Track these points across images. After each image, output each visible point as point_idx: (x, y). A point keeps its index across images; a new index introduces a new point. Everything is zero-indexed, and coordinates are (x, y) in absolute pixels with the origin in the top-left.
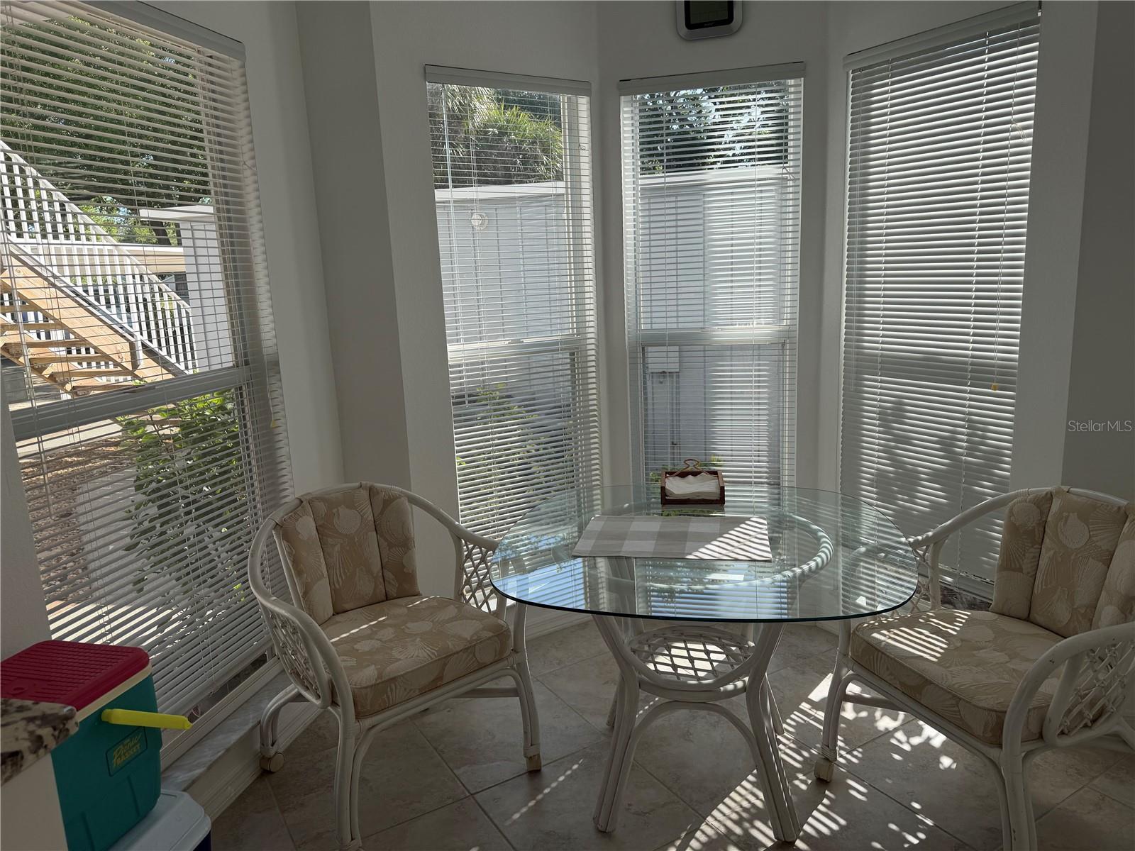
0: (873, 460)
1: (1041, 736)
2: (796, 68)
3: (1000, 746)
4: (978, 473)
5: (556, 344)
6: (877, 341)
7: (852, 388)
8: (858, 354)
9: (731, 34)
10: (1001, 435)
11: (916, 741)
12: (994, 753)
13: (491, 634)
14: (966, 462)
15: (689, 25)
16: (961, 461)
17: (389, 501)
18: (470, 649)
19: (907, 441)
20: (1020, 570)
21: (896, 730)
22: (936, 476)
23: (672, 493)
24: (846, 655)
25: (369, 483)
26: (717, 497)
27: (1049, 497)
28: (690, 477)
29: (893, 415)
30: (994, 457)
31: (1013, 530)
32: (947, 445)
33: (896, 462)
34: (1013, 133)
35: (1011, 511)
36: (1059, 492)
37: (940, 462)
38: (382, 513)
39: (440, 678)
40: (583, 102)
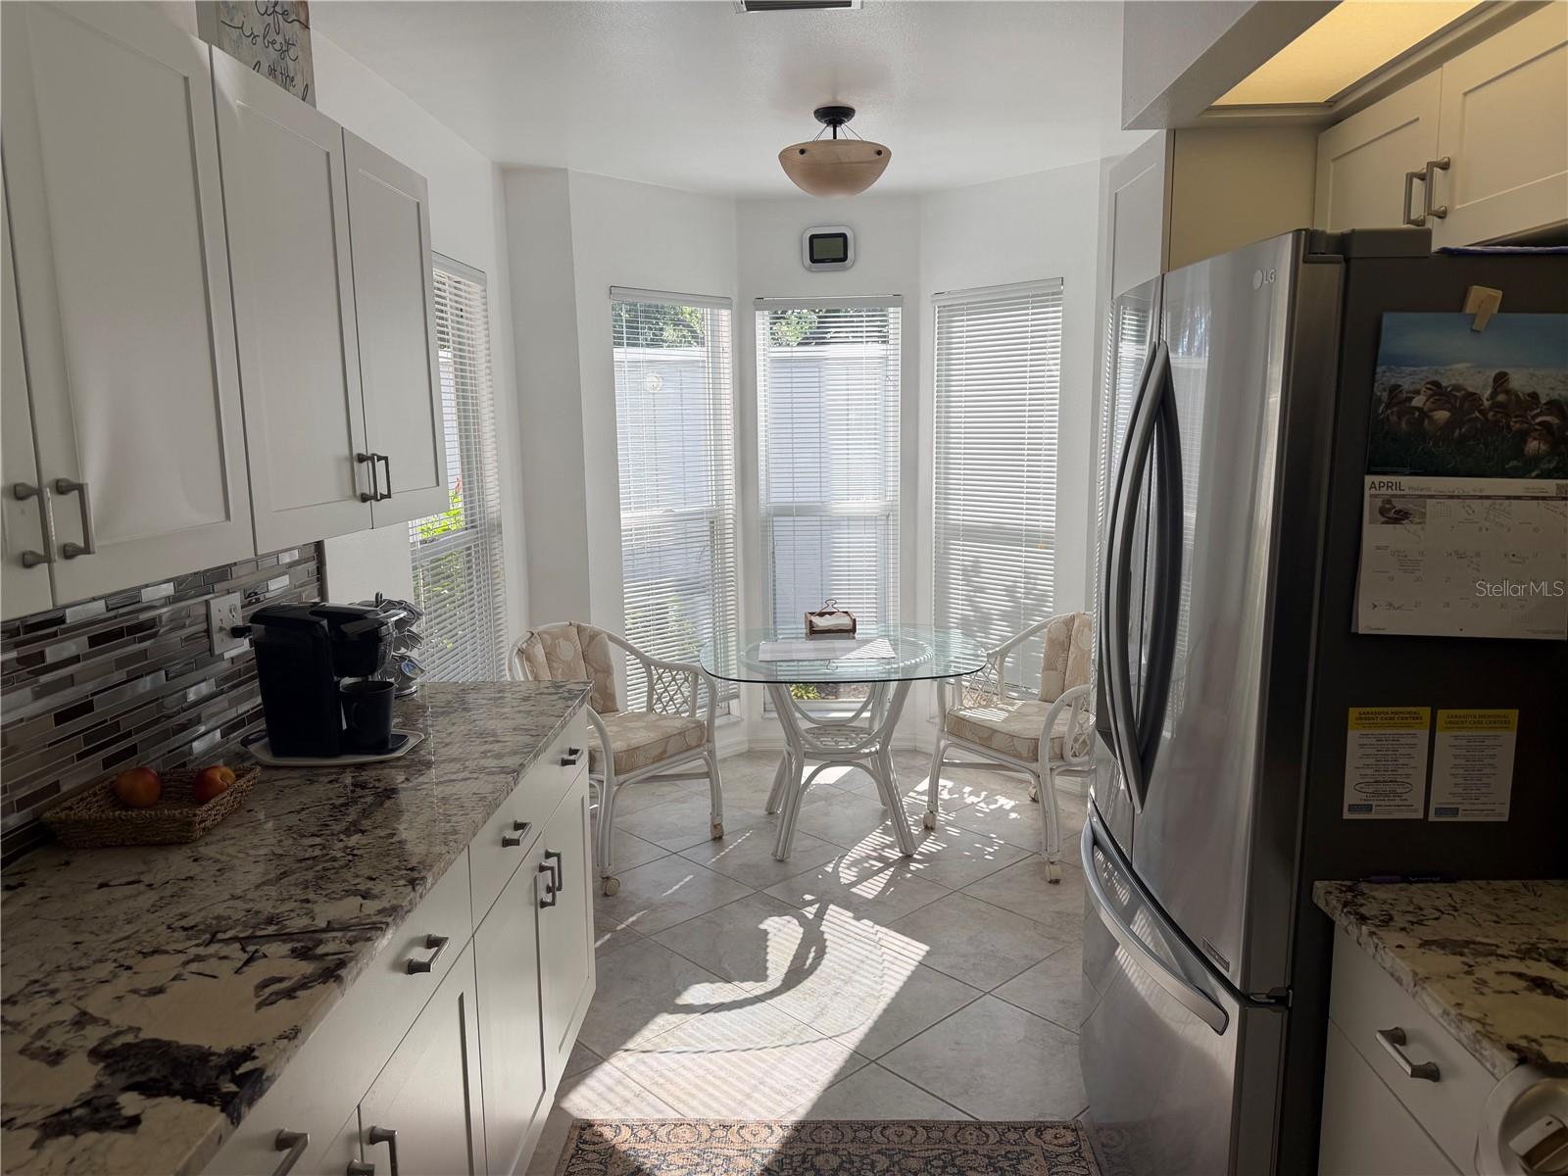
0: (958, 608)
1: (1062, 757)
2: (897, 300)
3: (1037, 760)
4: (1030, 612)
5: (702, 513)
6: (959, 515)
7: (942, 551)
8: (945, 524)
9: (845, 269)
10: (1045, 583)
11: (992, 807)
12: (1033, 766)
13: (693, 725)
14: (1025, 604)
15: (813, 260)
16: (1020, 603)
17: (594, 636)
18: (682, 733)
19: (981, 590)
20: (1056, 669)
21: (979, 802)
22: (1005, 616)
23: (818, 626)
24: (943, 730)
25: (577, 623)
26: (850, 627)
27: (1073, 619)
28: (827, 616)
29: (972, 570)
30: (1042, 599)
31: (1052, 643)
32: (1010, 591)
33: (976, 609)
34: (1048, 368)
35: (1049, 631)
36: (1079, 615)
37: (1007, 605)
38: (589, 644)
39: (665, 752)
40: (725, 315)
